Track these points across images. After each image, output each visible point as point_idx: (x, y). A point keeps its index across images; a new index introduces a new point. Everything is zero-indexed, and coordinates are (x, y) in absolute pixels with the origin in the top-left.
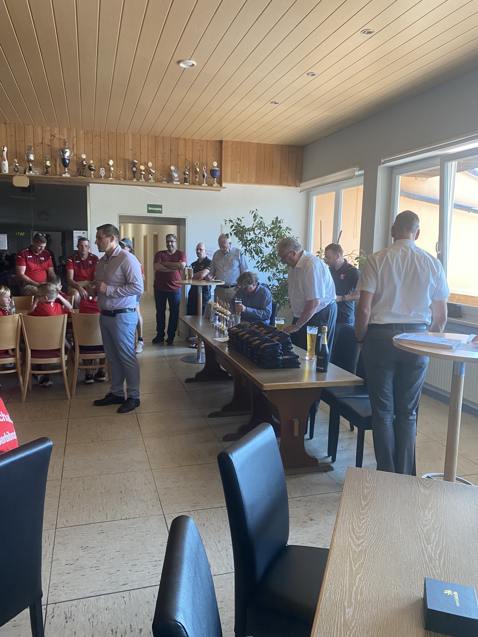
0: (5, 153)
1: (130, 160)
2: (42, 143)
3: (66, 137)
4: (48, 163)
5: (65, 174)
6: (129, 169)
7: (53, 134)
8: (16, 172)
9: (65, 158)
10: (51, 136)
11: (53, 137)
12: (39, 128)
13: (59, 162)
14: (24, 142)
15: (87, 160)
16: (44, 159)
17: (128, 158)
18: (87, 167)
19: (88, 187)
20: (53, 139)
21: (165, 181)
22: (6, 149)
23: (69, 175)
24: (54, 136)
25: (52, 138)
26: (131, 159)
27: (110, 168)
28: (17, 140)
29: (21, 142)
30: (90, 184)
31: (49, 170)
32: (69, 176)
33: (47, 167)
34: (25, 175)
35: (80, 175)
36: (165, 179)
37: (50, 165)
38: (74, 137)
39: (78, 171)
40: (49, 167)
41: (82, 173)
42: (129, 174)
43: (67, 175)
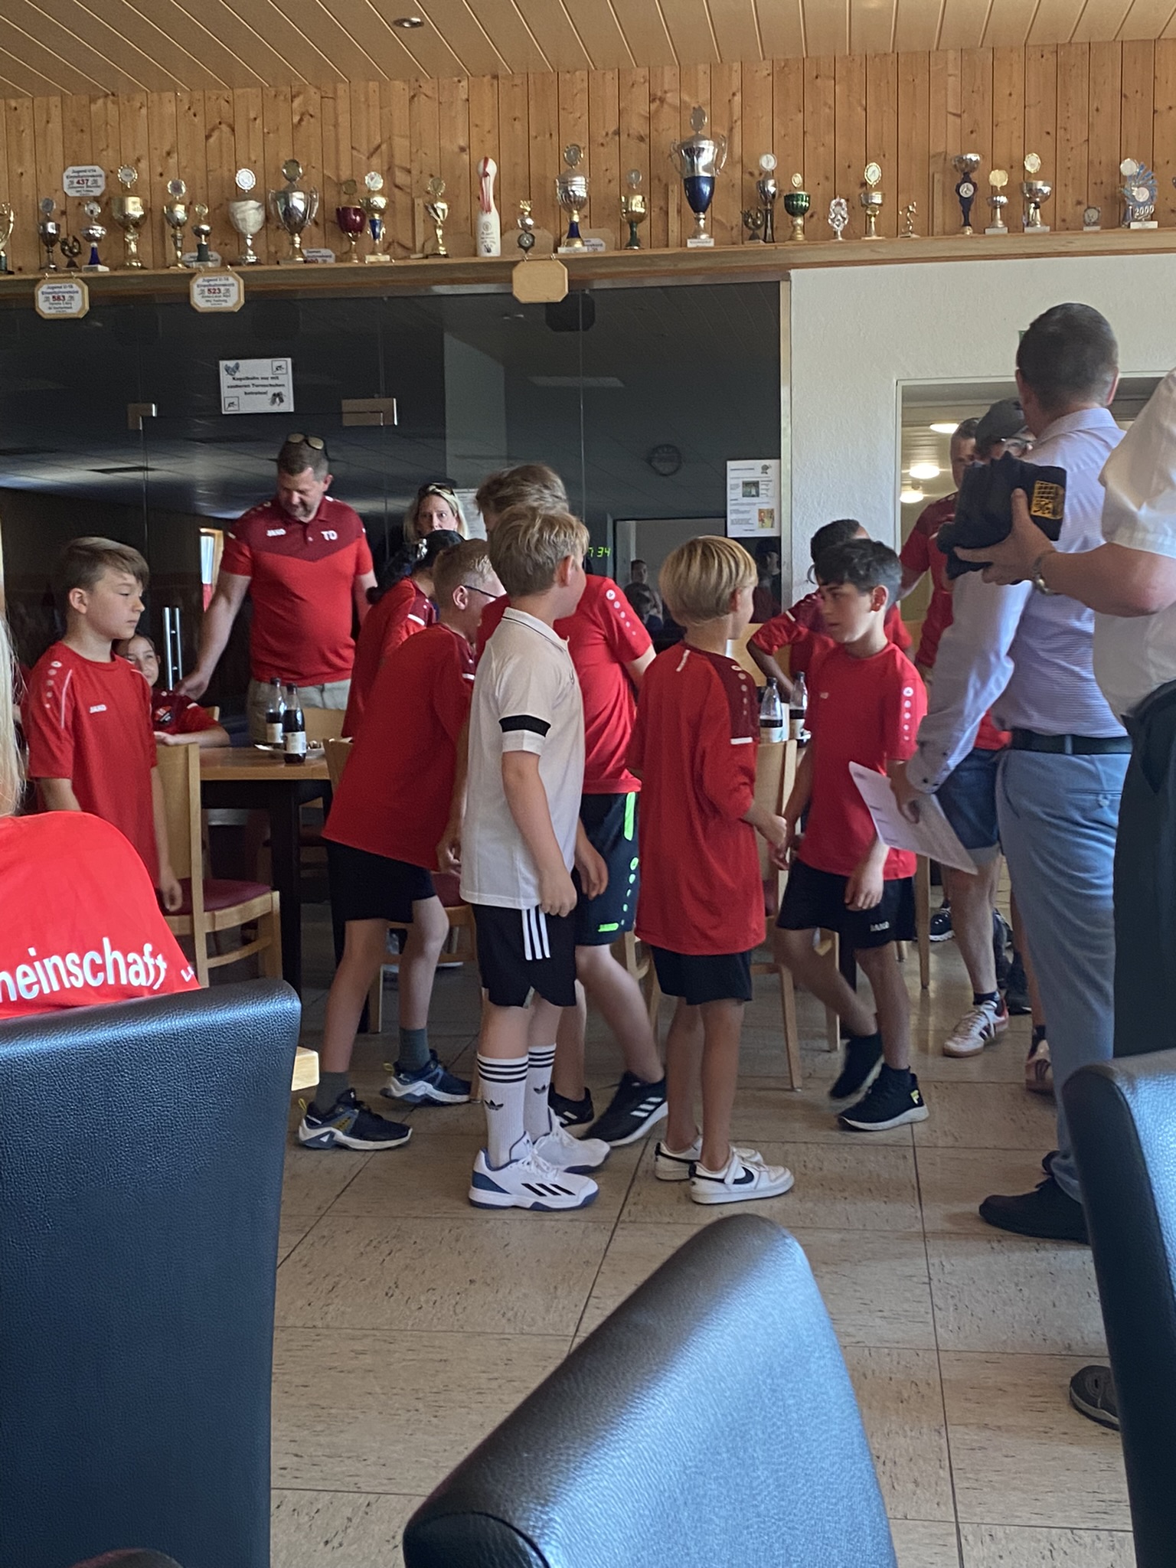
0: (489, 185)
1: (948, 157)
2: (618, 133)
3: (704, 96)
4: (637, 205)
5: (695, 237)
6: (944, 195)
7: (659, 94)
8: (526, 249)
9: (699, 177)
10: (652, 99)
11: (658, 102)
12: (609, 75)
13: (677, 195)
14: (555, 138)
15: (781, 174)
16: (625, 190)
17: (941, 149)
18: (780, 204)
19: (783, 285)
20: (657, 111)
21: (1095, 224)
22: (492, 168)
23: (712, 240)
24: (662, 100)
25: (654, 106)
26: (953, 151)
27: (867, 196)
28: (533, 133)
29: (548, 136)
30: (792, 272)
31: (642, 230)
32: (711, 244)
33: (635, 220)
34: (554, 256)
35: (753, 237)
36: (1093, 215)
37: (642, 210)
38: (734, 94)
39: (746, 223)
40: (640, 218)
41: (758, 227)
42: (944, 213)
43: (705, 241)
